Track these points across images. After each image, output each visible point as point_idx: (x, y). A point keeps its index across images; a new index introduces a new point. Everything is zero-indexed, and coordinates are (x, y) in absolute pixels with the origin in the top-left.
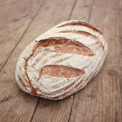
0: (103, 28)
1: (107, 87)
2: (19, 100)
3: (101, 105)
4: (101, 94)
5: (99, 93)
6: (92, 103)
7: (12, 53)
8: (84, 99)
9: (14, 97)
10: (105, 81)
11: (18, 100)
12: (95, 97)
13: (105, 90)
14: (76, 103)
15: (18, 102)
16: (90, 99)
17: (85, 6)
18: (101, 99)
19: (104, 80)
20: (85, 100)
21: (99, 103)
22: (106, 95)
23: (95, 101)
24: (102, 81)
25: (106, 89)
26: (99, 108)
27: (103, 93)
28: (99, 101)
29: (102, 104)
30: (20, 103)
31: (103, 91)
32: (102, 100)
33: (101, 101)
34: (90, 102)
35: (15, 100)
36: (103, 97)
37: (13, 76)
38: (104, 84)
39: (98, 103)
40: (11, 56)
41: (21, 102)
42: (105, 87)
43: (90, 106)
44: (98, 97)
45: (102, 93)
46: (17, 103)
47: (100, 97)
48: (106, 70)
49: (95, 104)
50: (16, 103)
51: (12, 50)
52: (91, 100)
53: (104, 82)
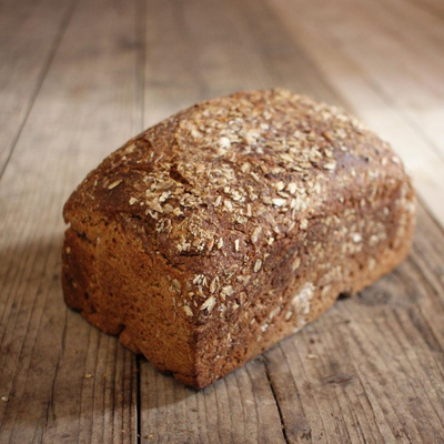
3: (385, 401)
5: (361, 364)
6: (351, 402)
26: (385, 411)
28: (373, 390)
29: (388, 396)
33: (379, 388)
42: (372, 343)
43: (348, 411)
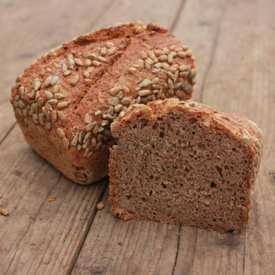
0: (251, 71)
1: (270, 217)
2: (20, 256)
4: (255, 237)
7: (8, 134)
8: (208, 250)
9: (6, 250)
10: (264, 200)
11: (16, 259)
12: (238, 244)
13: (267, 226)
14: (184, 263)
15: (14, 262)
16: (225, 252)
17: (203, 24)
18: (256, 252)
19: (263, 197)
20: (210, 255)
21: (253, 263)
22: (271, 239)
23: (240, 256)
24: (257, 200)
25: (269, 223)
27: (261, 233)
30: (20, 265)
31: (260, 228)
32: (261, 253)
34: (225, 260)
35: (7, 257)
36: (262, 245)
37: (7, 192)
38: (263, 210)
39: (248, 261)
40: (6, 141)
41: (23, 263)
44: (247, 246)
45: (258, 233)
46: (12, 266)
47: (255, 244)
48: (267, 172)
49: (240, 265)
50: (8, 265)
51: (11, 126)
52: (229, 255)
53: (261, 203)
